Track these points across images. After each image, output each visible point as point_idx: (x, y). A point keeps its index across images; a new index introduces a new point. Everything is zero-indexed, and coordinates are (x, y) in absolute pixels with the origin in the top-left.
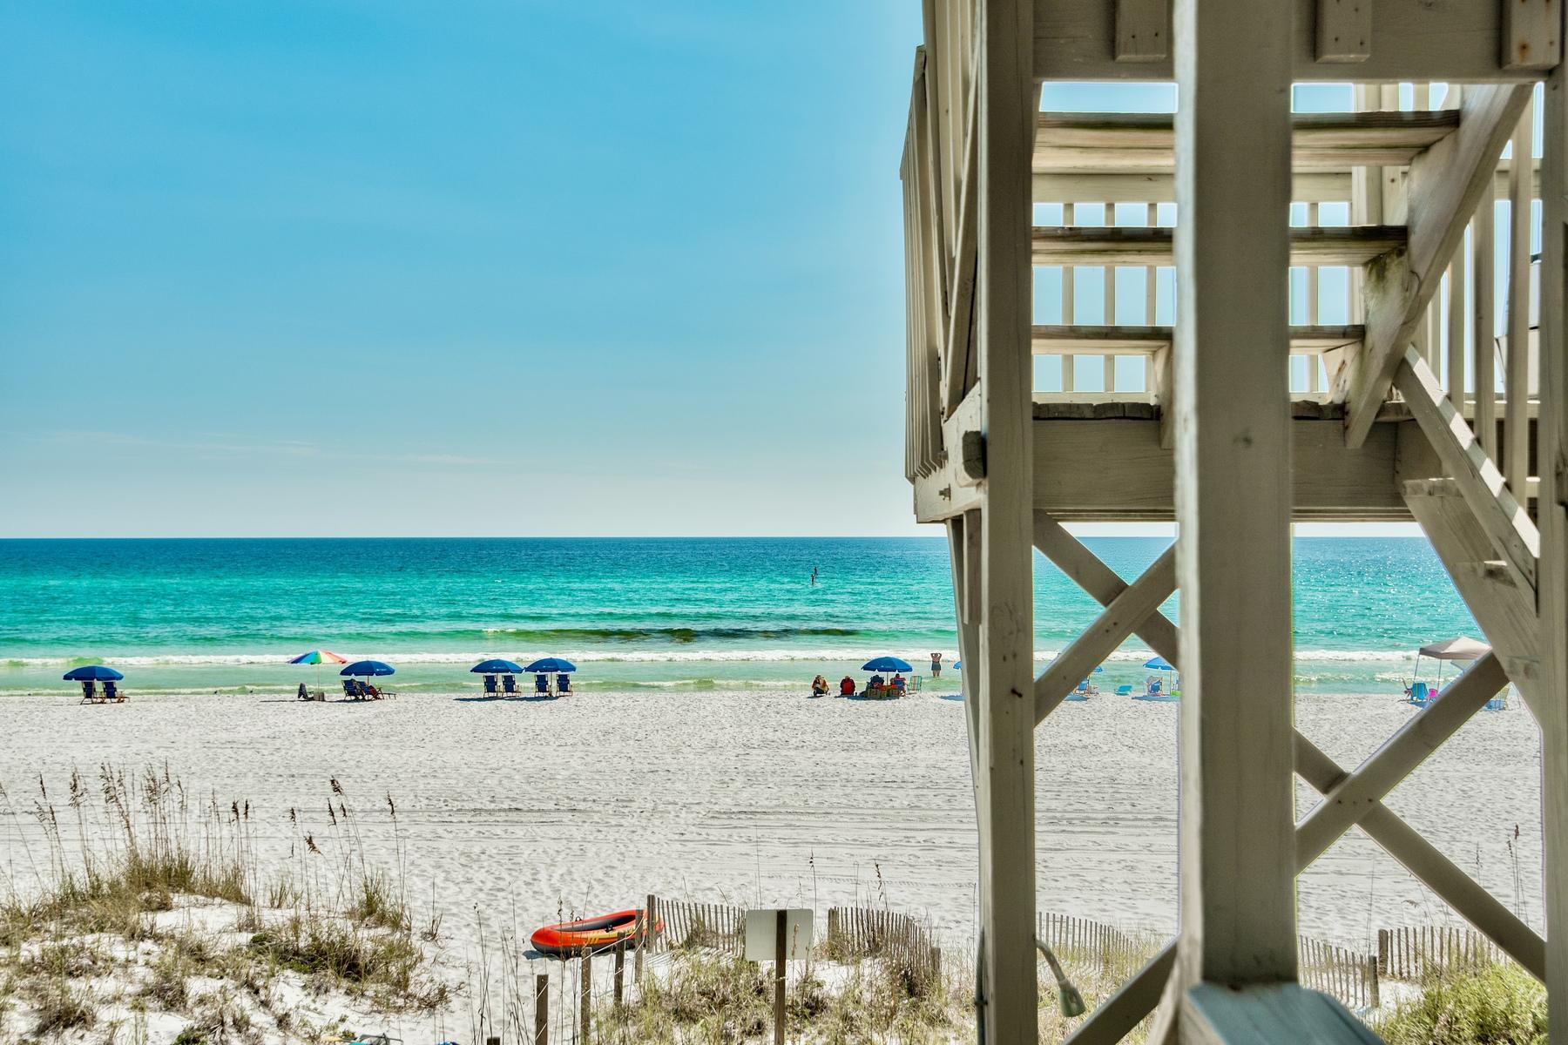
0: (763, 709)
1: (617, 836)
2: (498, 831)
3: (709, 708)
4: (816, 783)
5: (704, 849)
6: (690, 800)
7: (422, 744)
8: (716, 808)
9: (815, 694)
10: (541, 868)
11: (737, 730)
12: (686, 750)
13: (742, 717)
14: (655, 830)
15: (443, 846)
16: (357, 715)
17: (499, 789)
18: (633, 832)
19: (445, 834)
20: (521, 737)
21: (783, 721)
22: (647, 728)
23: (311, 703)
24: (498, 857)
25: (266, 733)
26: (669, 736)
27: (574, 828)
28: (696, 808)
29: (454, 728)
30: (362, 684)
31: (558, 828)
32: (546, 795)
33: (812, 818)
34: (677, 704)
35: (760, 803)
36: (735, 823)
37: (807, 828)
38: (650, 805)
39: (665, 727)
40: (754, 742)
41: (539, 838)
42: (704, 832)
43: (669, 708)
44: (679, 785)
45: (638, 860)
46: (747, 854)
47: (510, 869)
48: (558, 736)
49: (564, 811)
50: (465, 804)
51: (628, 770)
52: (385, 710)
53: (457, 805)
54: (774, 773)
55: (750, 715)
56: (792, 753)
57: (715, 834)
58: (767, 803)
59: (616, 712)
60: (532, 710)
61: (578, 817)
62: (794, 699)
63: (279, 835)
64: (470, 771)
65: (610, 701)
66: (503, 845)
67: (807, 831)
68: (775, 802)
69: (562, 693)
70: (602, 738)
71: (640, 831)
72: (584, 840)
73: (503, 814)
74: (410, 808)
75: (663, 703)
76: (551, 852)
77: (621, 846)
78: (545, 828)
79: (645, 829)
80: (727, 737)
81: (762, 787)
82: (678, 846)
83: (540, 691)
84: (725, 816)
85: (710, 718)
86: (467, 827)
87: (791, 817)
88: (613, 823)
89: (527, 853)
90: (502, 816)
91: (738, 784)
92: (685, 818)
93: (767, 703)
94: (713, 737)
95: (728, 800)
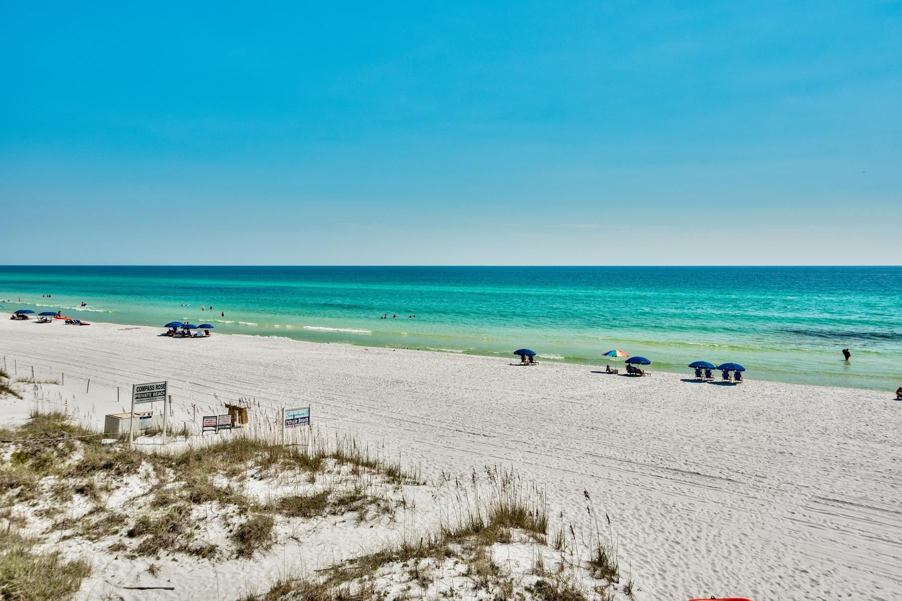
0: (860, 406)
1: (752, 506)
2: (685, 488)
3: (824, 402)
4: (891, 481)
5: (806, 529)
6: (802, 483)
7: (658, 410)
8: (819, 493)
9: (898, 397)
10: (704, 526)
11: (841, 421)
12: (805, 433)
13: (845, 411)
14: (777, 506)
15: (654, 495)
16: (631, 386)
17: (691, 455)
18: (762, 505)
19: (657, 487)
20: (710, 411)
21: (873, 418)
22: (784, 413)
23: (611, 375)
24: (682, 511)
25: (588, 393)
26: (796, 421)
27: (728, 495)
28: (805, 491)
29: (677, 400)
30: (635, 368)
31: (719, 493)
32: (716, 464)
33: (885, 515)
34: (804, 396)
35: (849, 494)
36: (830, 509)
37: (881, 524)
38: (775, 483)
39: (794, 414)
40: (852, 433)
41: (706, 500)
42: (807, 513)
43: (799, 399)
44: (796, 469)
45: (762, 531)
46: (835, 541)
47: (686, 524)
48: (731, 413)
49: (724, 479)
50: (671, 463)
51: (766, 449)
52: (645, 384)
53: (667, 464)
54: (862, 465)
55: (851, 410)
56: (877, 446)
57: (816, 517)
58: (853, 494)
59: (766, 398)
60: (719, 392)
61: (732, 487)
62: (882, 400)
63: (578, 471)
64: (678, 436)
65: (763, 390)
66: (686, 501)
67: (880, 527)
68: (860, 495)
69: (737, 381)
70: (755, 417)
71: (767, 506)
72: (732, 507)
73: (689, 475)
74: (643, 462)
75: (796, 395)
76: (712, 513)
77: (753, 515)
78: (711, 492)
79: (770, 503)
80: (834, 426)
81: (852, 478)
82: (789, 523)
83: (725, 379)
84: (823, 501)
85: (824, 410)
86: (668, 482)
87: (870, 511)
88: (752, 495)
89: (698, 510)
90: (688, 478)
91: (835, 474)
92: (797, 499)
93: (863, 402)
94: (824, 426)
95: (827, 487)
